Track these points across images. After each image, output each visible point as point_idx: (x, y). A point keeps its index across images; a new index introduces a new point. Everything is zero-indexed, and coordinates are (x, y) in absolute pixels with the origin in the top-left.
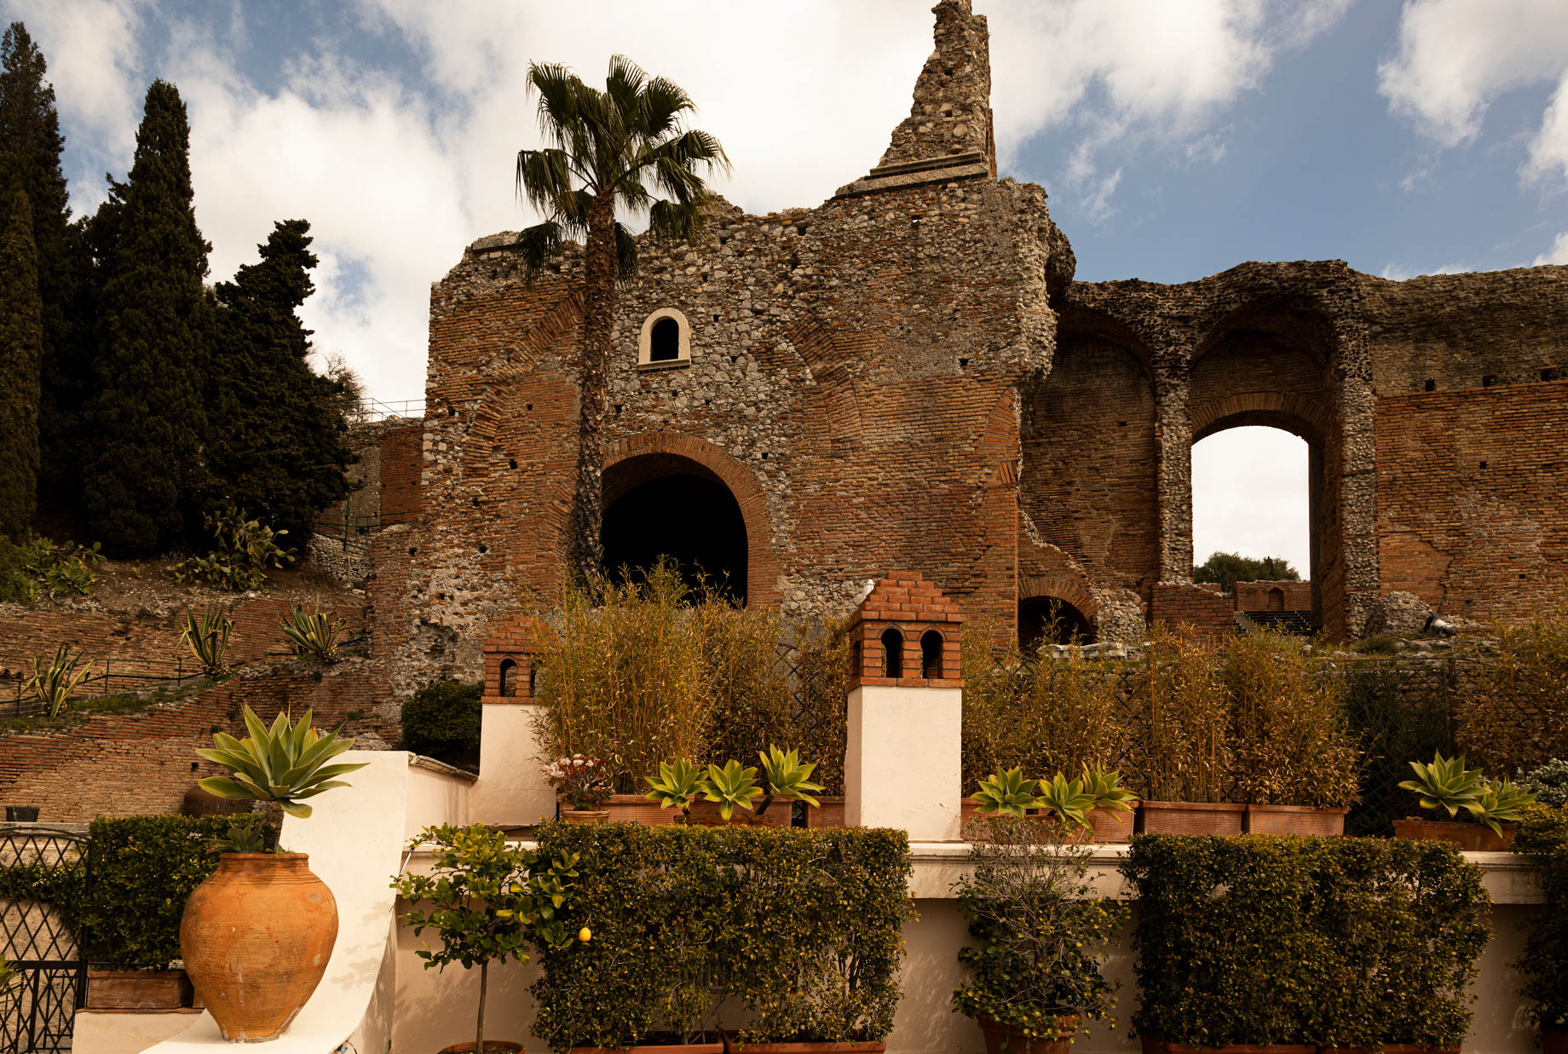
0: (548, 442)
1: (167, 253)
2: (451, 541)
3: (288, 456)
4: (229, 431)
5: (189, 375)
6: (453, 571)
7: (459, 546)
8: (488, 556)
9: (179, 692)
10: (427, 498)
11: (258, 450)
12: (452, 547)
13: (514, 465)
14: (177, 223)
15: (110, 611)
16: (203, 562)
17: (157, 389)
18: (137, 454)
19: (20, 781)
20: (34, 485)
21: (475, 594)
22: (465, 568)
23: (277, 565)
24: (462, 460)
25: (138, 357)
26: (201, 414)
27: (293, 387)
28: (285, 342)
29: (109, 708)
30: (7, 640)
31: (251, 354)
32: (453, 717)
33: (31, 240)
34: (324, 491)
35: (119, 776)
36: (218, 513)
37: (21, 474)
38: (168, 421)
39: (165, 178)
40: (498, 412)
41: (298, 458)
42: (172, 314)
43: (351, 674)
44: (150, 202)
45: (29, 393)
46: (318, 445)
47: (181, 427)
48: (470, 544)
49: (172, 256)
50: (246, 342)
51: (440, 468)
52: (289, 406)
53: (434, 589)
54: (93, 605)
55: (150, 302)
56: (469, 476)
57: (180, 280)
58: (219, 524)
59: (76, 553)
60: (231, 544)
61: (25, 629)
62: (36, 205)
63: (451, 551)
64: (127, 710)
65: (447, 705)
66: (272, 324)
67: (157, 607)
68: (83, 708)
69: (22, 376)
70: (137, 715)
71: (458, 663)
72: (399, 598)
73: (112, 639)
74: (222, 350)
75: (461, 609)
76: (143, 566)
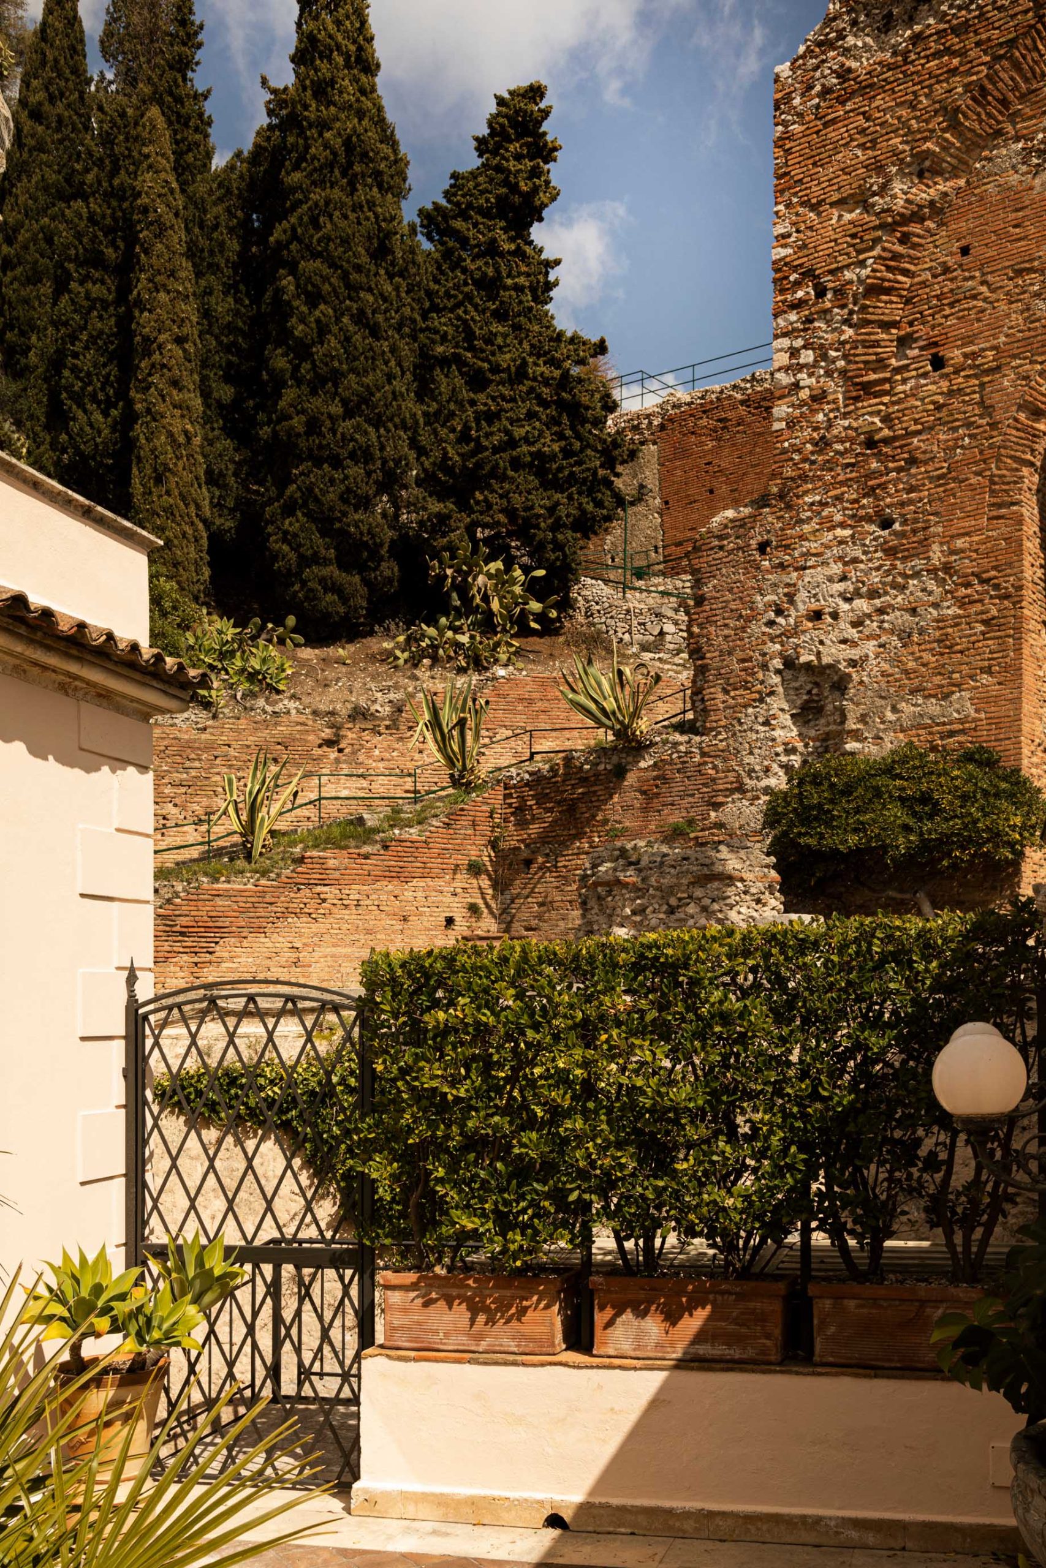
0: (1003, 306)
1: (350, 165)
2: (830, 518)
3: (539, 455)
4: (453, 430)
5: (393, 350)
6: (836, 569)
7: (842, 525)
8: (895, 533)
9: (419, 813)
10: (784, 451)
11: (496, 450)
12: (831, 528)
13: (938, 363)
14: (361, 114)
15: (315, 713)
16: (432, 631)
17: (352, 376)
18: (332, 481)
19: (220, 951)
20: (205, 542)
21: (877, 602)
22: (855, 560)
23: (533, 625)
24: (843, 372)
25: (323, 330)
26: (411, 407)
27: (537, 351)
28: (522, 280)
29: (328, 841)
30: (188, 764)
31: (476, 307)
32: (857, 811)
33: (171, 178)
34: (590, 507)
35: (347, 939)
36: (447, 555)
37: (187, 528)
38: (370, 424)
39: (338, 47)
40: (906, 272)
41: (553, 457)
42: (365, 259)
43: (671, 762)
44: (322, 90)
45: (188, 408)
46: (579, 437)
47: (388, 431)
48: (862, 519)
49: (357, 168)
50: (466, 289)
51: (804, 394)
52: (534, 379)
53: (804, 603)
54: (292, 705)
55: (332, 246)
56: (857, 399)
57: (371, 204)
58: (449, 572)
59: (264, 636)
60: (466, 599)
61: (209, 747)
62: (175, 132)
63: (830, 536)
64: (353, 843)
65: (847, 791)
66: (502, 255)
67: (375, 702)
68: (293, 844)
69: (175, 383)
70: (367, 849)
71: (852, 724)
72: (743, 629)
73: (320, 751)
74: (435, 308)
75: (852, 633)
76: (351, 648)
